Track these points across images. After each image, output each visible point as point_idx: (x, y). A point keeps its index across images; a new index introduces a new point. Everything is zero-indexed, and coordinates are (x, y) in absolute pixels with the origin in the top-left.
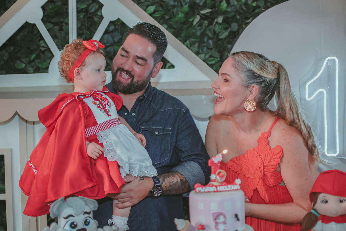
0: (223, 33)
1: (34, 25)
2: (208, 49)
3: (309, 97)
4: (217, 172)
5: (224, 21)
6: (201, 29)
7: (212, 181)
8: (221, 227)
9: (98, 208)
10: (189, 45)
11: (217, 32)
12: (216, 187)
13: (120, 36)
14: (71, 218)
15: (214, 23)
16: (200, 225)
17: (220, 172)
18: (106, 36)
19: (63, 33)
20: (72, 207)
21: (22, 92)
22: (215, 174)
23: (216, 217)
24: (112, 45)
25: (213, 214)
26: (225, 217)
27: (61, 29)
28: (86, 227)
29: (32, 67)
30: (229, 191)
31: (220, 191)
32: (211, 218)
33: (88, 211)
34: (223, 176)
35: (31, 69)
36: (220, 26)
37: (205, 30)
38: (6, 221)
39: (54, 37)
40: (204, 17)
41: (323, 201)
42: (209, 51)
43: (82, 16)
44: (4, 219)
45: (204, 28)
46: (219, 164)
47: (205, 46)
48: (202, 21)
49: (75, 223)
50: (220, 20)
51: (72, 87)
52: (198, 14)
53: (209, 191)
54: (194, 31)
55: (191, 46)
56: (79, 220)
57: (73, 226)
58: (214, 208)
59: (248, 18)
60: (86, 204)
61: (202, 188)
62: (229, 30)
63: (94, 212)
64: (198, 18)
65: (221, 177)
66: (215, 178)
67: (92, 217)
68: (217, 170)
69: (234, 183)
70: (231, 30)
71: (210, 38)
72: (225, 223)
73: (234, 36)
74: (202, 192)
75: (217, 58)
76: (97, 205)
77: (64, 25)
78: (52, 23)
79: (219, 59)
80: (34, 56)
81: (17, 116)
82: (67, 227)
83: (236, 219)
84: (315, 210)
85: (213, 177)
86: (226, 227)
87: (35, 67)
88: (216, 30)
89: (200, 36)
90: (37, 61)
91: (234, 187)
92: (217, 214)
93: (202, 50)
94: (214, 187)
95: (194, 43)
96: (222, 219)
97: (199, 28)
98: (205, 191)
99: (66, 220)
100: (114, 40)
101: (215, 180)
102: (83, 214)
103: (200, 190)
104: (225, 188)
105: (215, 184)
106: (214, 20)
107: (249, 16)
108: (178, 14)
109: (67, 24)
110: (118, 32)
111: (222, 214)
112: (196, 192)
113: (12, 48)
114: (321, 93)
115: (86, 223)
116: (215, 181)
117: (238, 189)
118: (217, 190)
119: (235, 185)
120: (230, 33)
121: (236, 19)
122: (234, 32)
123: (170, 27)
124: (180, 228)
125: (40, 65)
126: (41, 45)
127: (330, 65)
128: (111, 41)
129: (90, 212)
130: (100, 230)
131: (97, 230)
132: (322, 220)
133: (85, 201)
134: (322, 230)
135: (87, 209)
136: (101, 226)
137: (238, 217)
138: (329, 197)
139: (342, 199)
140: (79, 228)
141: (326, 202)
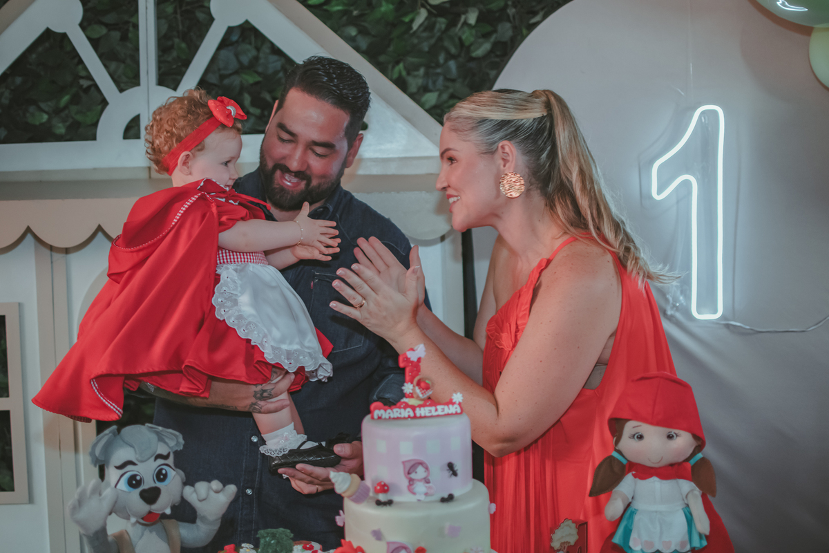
0: (480, 45)
1: (64, 36)
2: (447, 79)
3: (660, 192)
4: (416, 380)
5: (479, 20)
6: (431, 37)
7: (406, 397)
8: (420, 488)
9: (184, 446)
10: (404, 73)
11: (467, 44)
12: (413, 408)
13: (254, 53)
14: (129, 467)
15: (459, 25)
16: (379, 484)
18: (223, 52)
19: (129, 45)
20: (132, 446)
21: (41, 181)
22: (412, 383)
23: (411, 468)
24: (236, 73)
25: (404, 463)
26: (427, 469)
27: (124, 38)
28: (158, 484)
29: (64, 121)
30: (438, 416)
31: (421, 417)
33: (165, 453)
34: (428, 388)
35: (60, 125)
36: (474, 32)
37: (440, 39)
38: (11, 451)
39: (106, 57)
40: (434, 11)
41: (634, 435)
42: (449, 84)
43: (169, 9)
44: (7, 448)
45: (438, 34)
47: (438, 74)
48: (433, 19)
49: (138, 478)
50: (472, 18)
51: (147, 170)
52: (423, 6)
53: (399, 416)
54: (415, 41)
55: (408, 74)
56: (146, 471)
57: (134, 482)
58: (407, 451)
59: (535, 13)
60: (161, 439)
61: (385, 411)
62: (493, 39)
63: (176, 453)
64: (423, 14)
65: (423, 389)
66: (411, 392)
67: (172, 465)
68: (417, 375)
70: (496, 38)
71: (451, 56)
72: (427, 481)
73: (504, 52)
74: (385, 419)
76: (181, 441)
77: (131, 29)
78: (106, 25)
80: (66, 99)
81: (29, 237)
82: (123, 485)
83: (451, 472)
84: (620, 452)
85: (408, 388)
86: (430, 488)
87: (70, 121)
88: (464, 37)
89: (428, 52)
90: (74, 108)
91: (449, 409)
92: (412, 463)
93: (434, 83)
94: (409, 409)
95: (417, 68)
96: (420, 473)
97: (425, 34)
98: (390, 418)
99: (121, 472)
100: (239, 62)
101: (412, 394)
102: (153, 458)
103: (380, 415)
104: (430, 411)
105: (411, 402)
106: (459, 15)
107: (536, 8)
108: (381, 5)
109: (136, 26)
110: (250, 44)
111: (421, 463)
112: (373, 418)
113: (18, 80)
114: (686, 184)
115: (161, 476)
116: (411, 396)
117: (456, 413)
118: (415, 414)
119: (451, 406)
120: (495, 44)
121: (508, 16)
122: (505, 44)
123: (363, 31)
124: (339, 489)
125: (79, 118)
126: (83, 73)
127: (707, 122)
128: (234, 65)
129: (169, 454)
130: (188, 489)
131: (183, 489)
132: (634, 472)
133: (158, 433)
134: (634, 492)
135: (163, 450)
136: (189, 481)
137: (455, 469)
138: (645, 428)
139: (672, 433)
140: (145, 486)
141: (641, 437)
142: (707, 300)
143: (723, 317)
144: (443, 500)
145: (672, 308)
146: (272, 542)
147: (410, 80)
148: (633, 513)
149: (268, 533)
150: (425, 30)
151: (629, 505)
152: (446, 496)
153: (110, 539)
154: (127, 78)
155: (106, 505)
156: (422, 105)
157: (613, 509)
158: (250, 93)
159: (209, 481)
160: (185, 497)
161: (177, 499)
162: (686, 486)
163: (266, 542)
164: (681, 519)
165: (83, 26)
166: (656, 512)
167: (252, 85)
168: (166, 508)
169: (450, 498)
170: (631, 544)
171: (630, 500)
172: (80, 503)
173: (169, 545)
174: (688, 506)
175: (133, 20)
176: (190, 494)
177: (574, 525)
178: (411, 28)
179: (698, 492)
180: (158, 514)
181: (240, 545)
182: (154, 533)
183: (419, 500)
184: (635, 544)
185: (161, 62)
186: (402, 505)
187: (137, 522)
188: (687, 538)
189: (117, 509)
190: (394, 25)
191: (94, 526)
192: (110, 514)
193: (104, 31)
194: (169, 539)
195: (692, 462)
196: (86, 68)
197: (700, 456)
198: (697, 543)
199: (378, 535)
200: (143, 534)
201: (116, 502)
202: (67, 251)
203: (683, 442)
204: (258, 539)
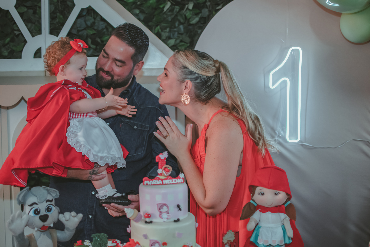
0: (194, 18)
1: (8, 11)
2: (179, 34)
3: (273, 85)
4: (163, 168)
5: (194, 7)
6: (172, 15)
7: (159, 175)
8: (165, 216)
9: (59, 196)
10: (160, 31)
11: (188, 18)
12: (162, 180)
13: (93, 20)
14: (35, 206)
15: (185, 10)
16: (146, 214)
17: (166, 168)
18: (79, 20)
19: (37, 16)
20: (36, 196)
22: (161, 169)
23: (161, 207)
24: (85, 29)
25: (157, 204)
26: (168, 207)
27: (35, 13)
28: (48, 213)
29: (7, 50)
30: (173, 184)
31: (165, 184)
32: (156, 208)
33: (51, 199)
34: (168, 171)
35: (5, 51)
36: (191, 12)
37: (176, 15)
39: (26, 21)
40: (174, 3)
41: (260, 193)
42: (180, 36)
45: (175, 13)
46: (165, 160)
47: (175, 31)
48: (173, 7)
49: (39, 210)
50: (191, 6)
51: (44, 72)
52: (169, 1)
53: (156, 183)
54: (165, 16)
55: (162, 31)
56: (42, 207)
57: (37, 212)
58: (159, 199)
59: (219, 5)
60: (49, 193)
61: (150, 181)
62: (200, 16)
63: (56, 199)
64: (169, 4)
65: (166, 172)
66: (161, 173)
67: (54, 204)
68: (164, 165)
69: (178, 177)
70: (201, 15)
71: (181, 23)
72: (168, 213)
73: (205, 21)
74: (149, 185)
75: (187, 43)
76: (58, 194)
77: (38, 9)
78: (27, 7)
79: (189, 45)
80: (8, 39)
82: (32, 214)
83: (179, 209)
84: (254, 201)
85: (160, 171)
86: (169, 216)
87: (10, 50)
88: (187, 15)
89: (171, 21)
90: (12, 44)
91: (178, 180)
92: (161, 205)
93: (173, 35)
94: (160, 181)
95: (166, 28)
96: (165, 209)
97: (169, 13)
98: (151, 184)
99: (31, 207)
100: (86, 24)
101: (161, 174)
102: (45, 202)
103: (147, 183)
104: (170, 182)
105: (161, 177)
106: (185, 5)
107: (219, 3)
109: (40, 8)
110: (91, 16)
111: (165, 205)
112: (144, 184)
114: (285, 82)
115: (49, 209)
117: (181, 183)
118: (163, 183)
119: (179, 179)
120: (201, 18)
121: (207, 6)
122: (205, 18)
123: (142, 12)
124: (129, 216)
125: (14, 48)
126: (16, 28)
127: (294, 54)
128: (84, 25)
129: (52, 200)
130: (61, 216)
131: (59, 215)
132: (260, 210)
133: (48, 190)
134: (260, 218)
135: (50, 198)
136: (62, 212)
137: (180, 207)
138: (265, 190)
139: (277, 192)
140: (42, 214)
141: (263, 194)
142: (294, 133)
143: (300, 141)
144: (175, 221)
145: (278, 137)
146: (98, 239)
147: (163, 33)
148: (259, 228)
149: (96, 236)
150: (170, 11)
151: (257, 224)
152: (176, 219)
153: (26, 237)
154: (36, 31)
155: (24, 222)
156: (168, 45)
157: (251, 226)
158: (91, 38)
159: (71, 212)
160: (60, 219)
161: (56, 220)
162: (283, 216)
163: (96, 239)
164: (280, 231)
165: (16, 7)
166: (269, 227)
167: (92, 35)
168: (51, 224)
169: (178, 220)
170: (258, 241)
171: (258, 222)
172: (12, 221)
173: (52, 240)
174: (283, 224)
175: (39, 5)
176: (62, 218)
177: (233, 233)
178: (163, 10)
179: (288, 219)
180: (47, 227)
181: (84, 241)
182: (45, 235)
183: (164, 221)
184: (260, 242)
185: (51, 24)
186: (157, 223)
187: (38, 230)
188: (283, 239)
189: (28, 224)
190: (156, 9)
191: (19, 232)
192: (26, 226)
193: (26, 9)
194: (52, 238)
195: (286, 205)
196: (17, 26)
197: (289, 202)
198: (288, 241)
199: (146, 237)
200: (40, 236)
201: (28, 221)
202: (8, 108)
203: (282, 196)
204: (92, 238)
